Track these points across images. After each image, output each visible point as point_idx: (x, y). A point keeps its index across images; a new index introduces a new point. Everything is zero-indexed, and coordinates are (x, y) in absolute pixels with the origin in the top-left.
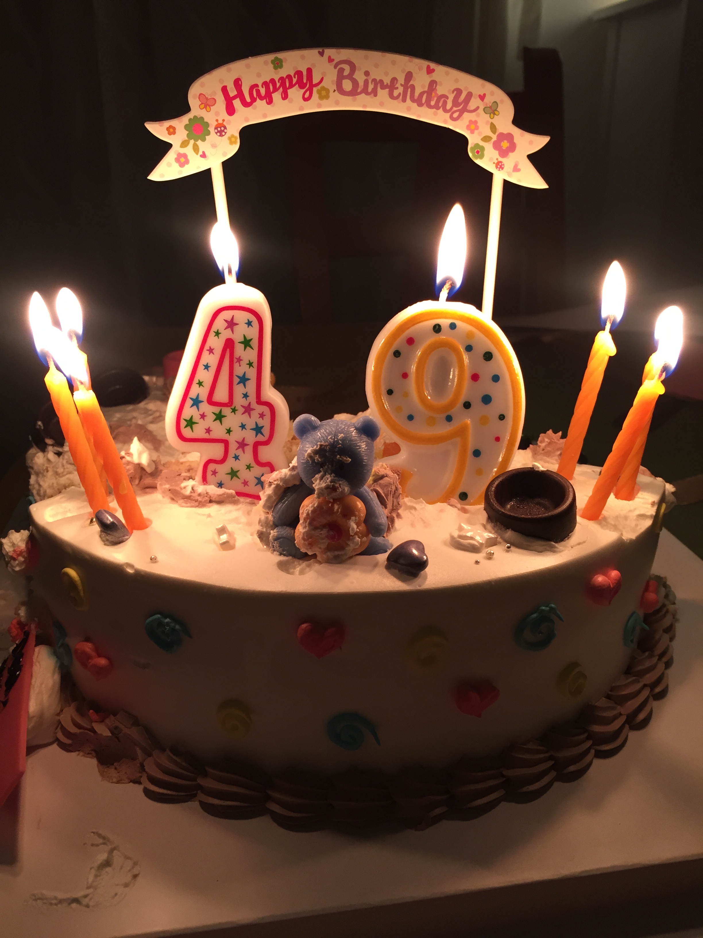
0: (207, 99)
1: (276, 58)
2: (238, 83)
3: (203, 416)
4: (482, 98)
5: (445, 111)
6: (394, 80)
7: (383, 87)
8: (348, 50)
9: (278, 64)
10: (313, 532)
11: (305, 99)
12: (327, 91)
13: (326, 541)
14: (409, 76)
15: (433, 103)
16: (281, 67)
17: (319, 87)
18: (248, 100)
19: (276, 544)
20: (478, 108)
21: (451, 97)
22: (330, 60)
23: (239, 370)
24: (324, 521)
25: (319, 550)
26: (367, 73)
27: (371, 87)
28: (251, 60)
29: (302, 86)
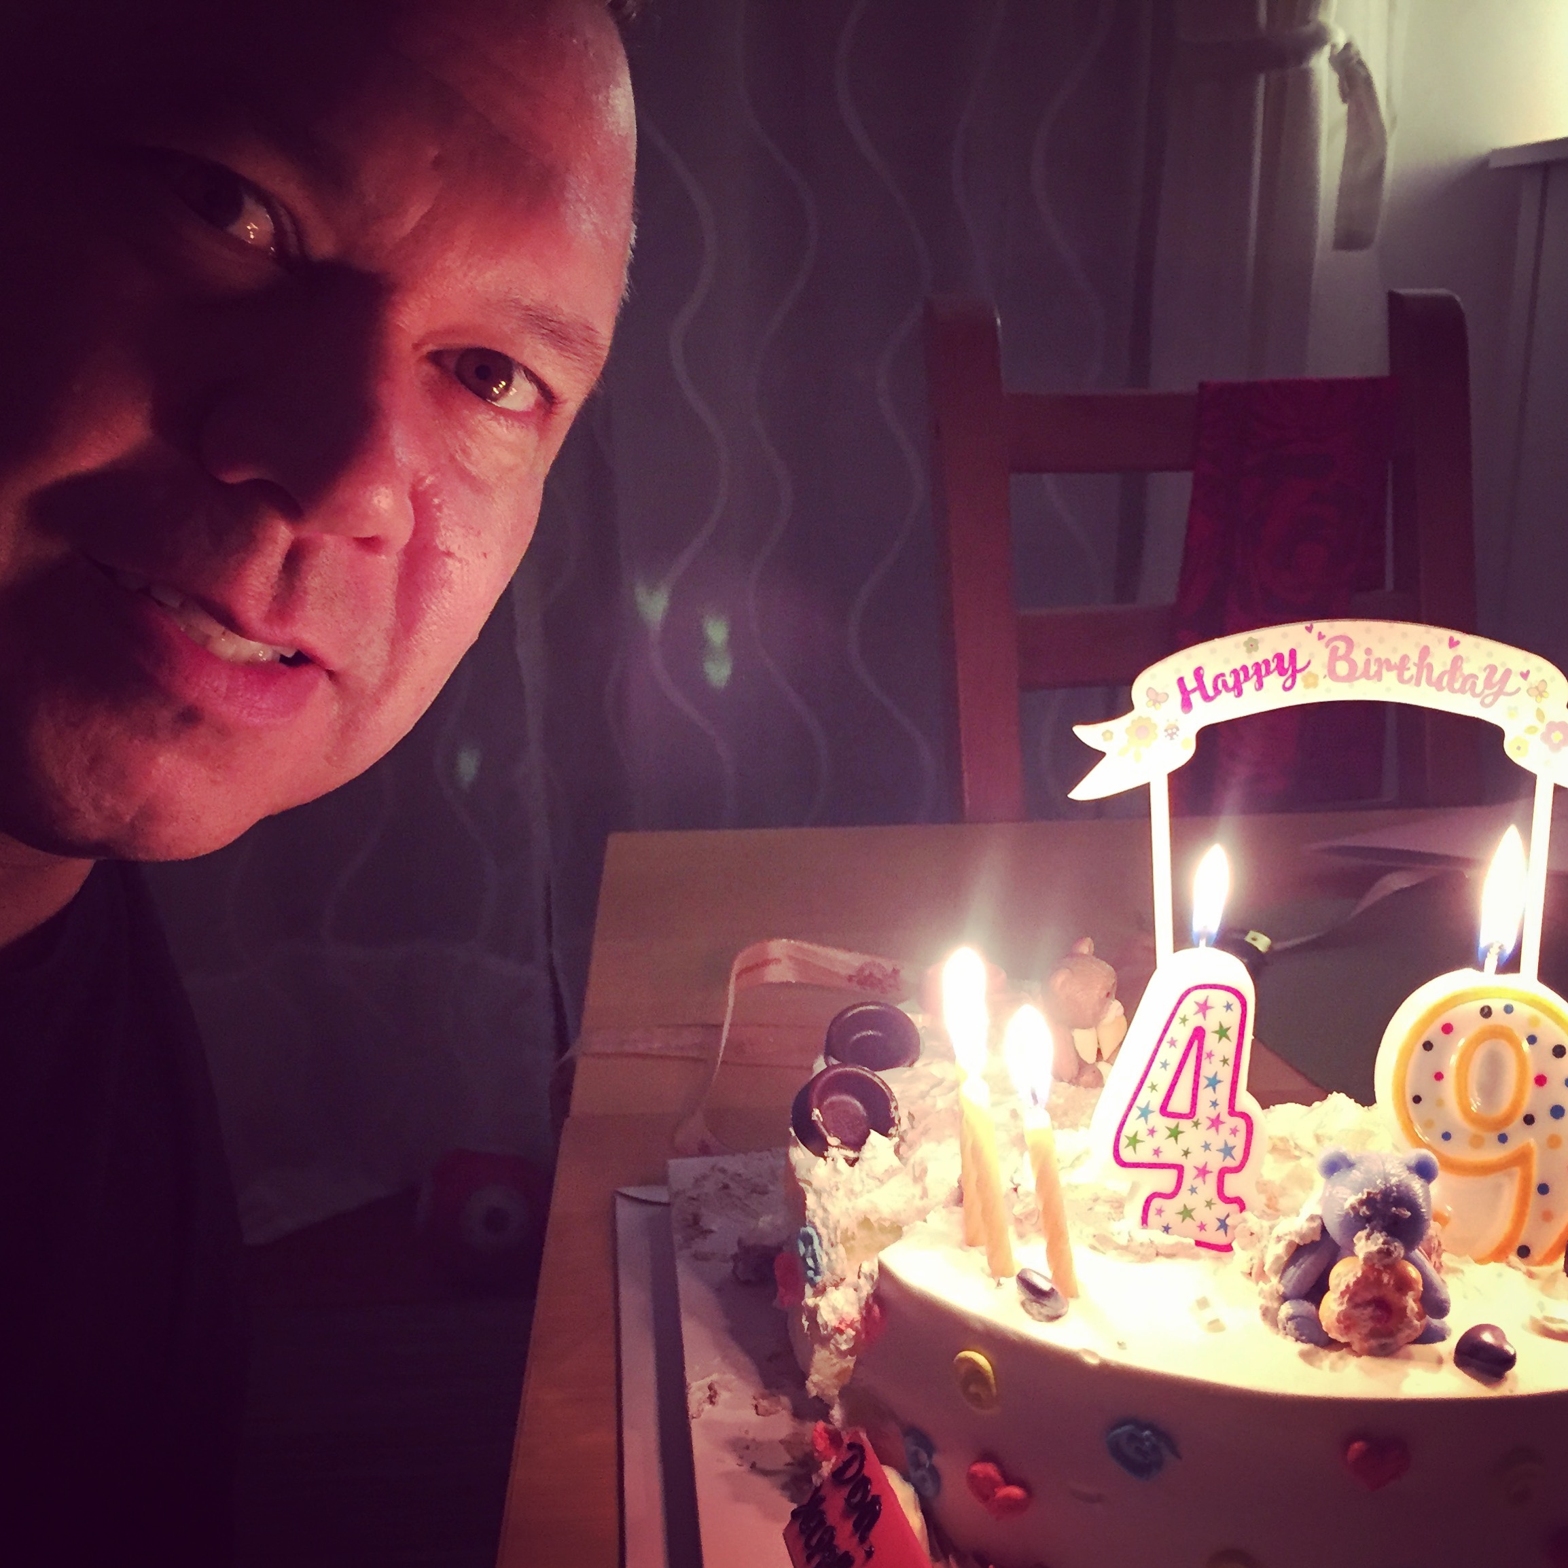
0: (1157, 694)
1: (1251, 639)
2: (1198, 674)
3: (1152, 1132)
4: (1525, 675)
5: (1474, 695)
6: (1405, 658)
7: (1390, 668)
8: (1342, 622)
9: (1252, 646)
10: (1353, 1311)
11: (1285, 689)
12: (1316, 677)
13: (1370, 1324)
14: (1425, 652)
15: (1457, 686)
16: (1256, 649)
17: (1304, 673)
18: (1211, 692)
19: (1290, 1325)
20: (1518, 690)
21: (1482, 676)
22: (1321, 636)
23: (1207, 1070)
24: (1368, 1296)
25: (1359, 1336)
26: (1368, 651)
27: (1373, 669)
28: (1218, 643)
29: (1282, 671)
